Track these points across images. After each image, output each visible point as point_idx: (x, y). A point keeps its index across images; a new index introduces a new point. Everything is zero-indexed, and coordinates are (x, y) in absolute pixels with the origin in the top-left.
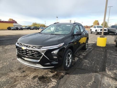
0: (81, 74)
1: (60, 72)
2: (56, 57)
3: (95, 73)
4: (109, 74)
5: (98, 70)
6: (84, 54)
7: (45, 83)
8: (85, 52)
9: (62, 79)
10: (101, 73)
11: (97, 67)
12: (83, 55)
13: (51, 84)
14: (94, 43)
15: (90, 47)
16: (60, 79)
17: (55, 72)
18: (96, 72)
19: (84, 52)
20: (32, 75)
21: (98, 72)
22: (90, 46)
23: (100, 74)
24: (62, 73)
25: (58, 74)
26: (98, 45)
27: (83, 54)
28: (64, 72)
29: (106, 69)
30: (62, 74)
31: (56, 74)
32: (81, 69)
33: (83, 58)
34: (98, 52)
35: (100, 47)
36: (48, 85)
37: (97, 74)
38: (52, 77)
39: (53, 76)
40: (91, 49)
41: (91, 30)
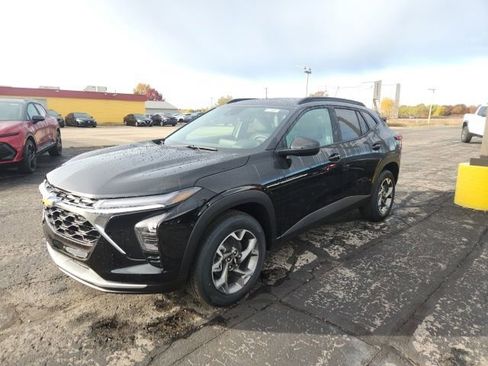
0: (279, 329)
1: (192, 311)
2: (153, 248)
3: (351, 334)
4: (417, 354)
5: (378, 322)
6: (361, 238)
7: (105, 347)
8: (371, 229)
9: (178, 344)
10: (382, 339)
11: (378, 307)
12: (351, 242)
13: (125, 354)
14: (445, 188)
15: (412, 210)
16: (174, 339)
17: (174, 309)
18: (359, 331)
19: (365, 228)
20: (82, 307)
21: (368, 333)
22: (413, 206)
23: (370, 344)
24: (200, 315)
25: (177, 318)
26: (459, 200)
27: (354, 241)
28: (211, 312)
29: (422, 328)
30: (198, 319)
31: (170, 319)
32: (296, 310)
33: (340, 260)
34: (438, 235)
35: (468, 212)
36: (107, 358)
37: (355, 340)
38: (149, 326)
39: (154, 325)
40: (411, 220)
41: (465, 124)
